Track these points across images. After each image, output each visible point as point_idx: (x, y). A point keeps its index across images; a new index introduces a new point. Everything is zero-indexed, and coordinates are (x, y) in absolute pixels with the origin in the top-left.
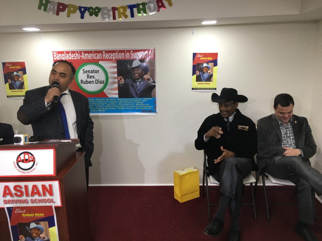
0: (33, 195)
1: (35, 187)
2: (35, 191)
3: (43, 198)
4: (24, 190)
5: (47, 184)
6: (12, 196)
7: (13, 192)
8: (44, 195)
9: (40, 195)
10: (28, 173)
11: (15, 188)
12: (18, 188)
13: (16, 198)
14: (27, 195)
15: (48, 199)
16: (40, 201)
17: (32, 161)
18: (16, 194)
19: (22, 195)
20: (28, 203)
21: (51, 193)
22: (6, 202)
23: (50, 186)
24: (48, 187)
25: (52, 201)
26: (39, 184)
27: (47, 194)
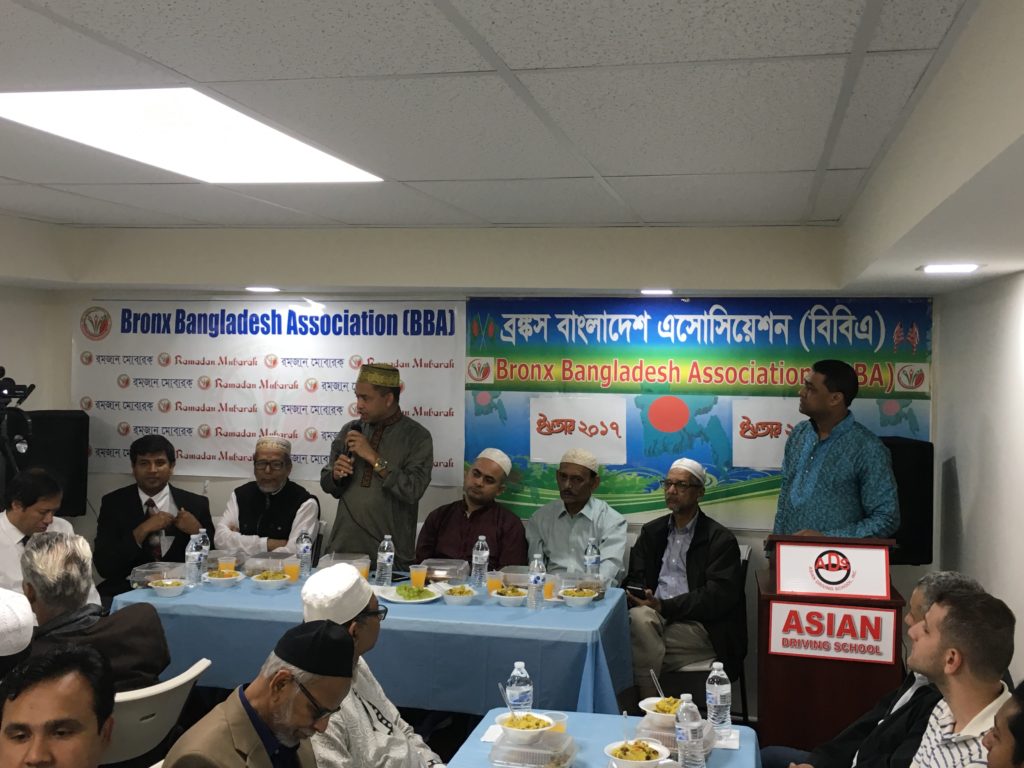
0: (840, 634)
1: (847, 618)
2: (847, 626)
3: (859, 642)
4: (825, 622)
5: (872, 614)
6: (800, 631)
7: (805, 624)
8: (864, 636)
9: (854, 635)
10: (837, 589)
11: (810, 617)
12: (816, 618)
13: (807, 637)
14: (830, 633)
15: (870, 647)
16: (854, 648)
17: (845, 568)
18: (808, 629)
19: (819, 632)
20: (828, 649)
21: (877, 635)
22: (786, 643)
23: (878, 620)
24: (873, 621)
25: (875, 650)
26: (857, 614)
27: (870, 636)
